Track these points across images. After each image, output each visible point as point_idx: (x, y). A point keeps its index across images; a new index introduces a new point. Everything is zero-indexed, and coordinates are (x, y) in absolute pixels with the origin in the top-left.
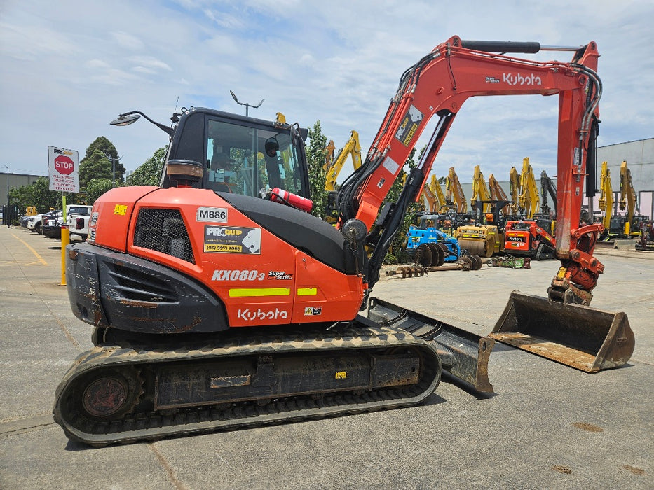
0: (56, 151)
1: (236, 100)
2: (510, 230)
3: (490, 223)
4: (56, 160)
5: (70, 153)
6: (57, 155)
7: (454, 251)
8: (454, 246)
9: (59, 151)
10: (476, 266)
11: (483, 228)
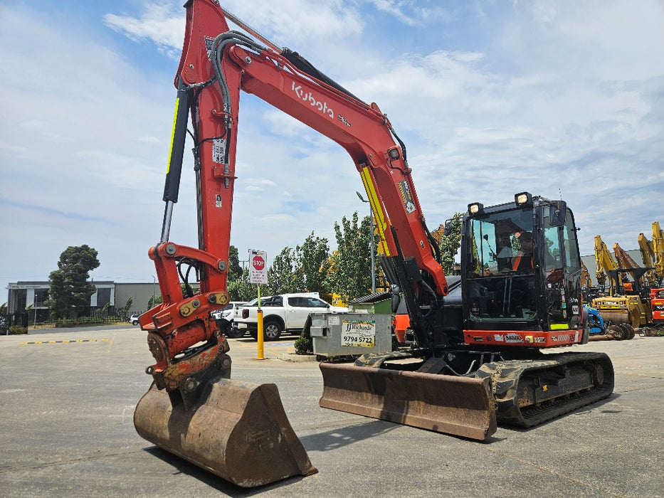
0: (254, 253)
1: (362, 199)
2: (655, 299)
3: (629, 293)
4: (254, 259)
5: (262, 254)
6: (254, 255)
7: (597, 323)
8: (595, 318)
9: (256, 253)
10: (628, 335)
11: (623, 298)
